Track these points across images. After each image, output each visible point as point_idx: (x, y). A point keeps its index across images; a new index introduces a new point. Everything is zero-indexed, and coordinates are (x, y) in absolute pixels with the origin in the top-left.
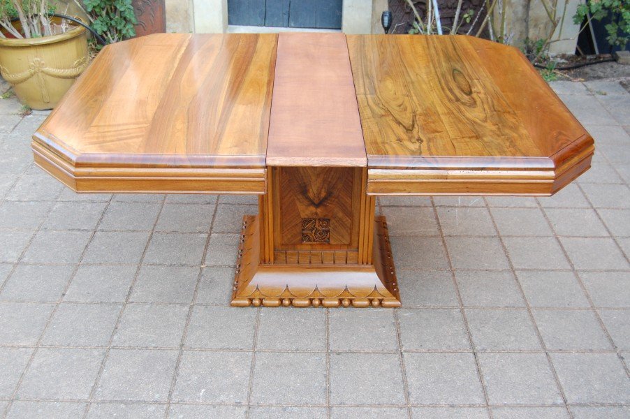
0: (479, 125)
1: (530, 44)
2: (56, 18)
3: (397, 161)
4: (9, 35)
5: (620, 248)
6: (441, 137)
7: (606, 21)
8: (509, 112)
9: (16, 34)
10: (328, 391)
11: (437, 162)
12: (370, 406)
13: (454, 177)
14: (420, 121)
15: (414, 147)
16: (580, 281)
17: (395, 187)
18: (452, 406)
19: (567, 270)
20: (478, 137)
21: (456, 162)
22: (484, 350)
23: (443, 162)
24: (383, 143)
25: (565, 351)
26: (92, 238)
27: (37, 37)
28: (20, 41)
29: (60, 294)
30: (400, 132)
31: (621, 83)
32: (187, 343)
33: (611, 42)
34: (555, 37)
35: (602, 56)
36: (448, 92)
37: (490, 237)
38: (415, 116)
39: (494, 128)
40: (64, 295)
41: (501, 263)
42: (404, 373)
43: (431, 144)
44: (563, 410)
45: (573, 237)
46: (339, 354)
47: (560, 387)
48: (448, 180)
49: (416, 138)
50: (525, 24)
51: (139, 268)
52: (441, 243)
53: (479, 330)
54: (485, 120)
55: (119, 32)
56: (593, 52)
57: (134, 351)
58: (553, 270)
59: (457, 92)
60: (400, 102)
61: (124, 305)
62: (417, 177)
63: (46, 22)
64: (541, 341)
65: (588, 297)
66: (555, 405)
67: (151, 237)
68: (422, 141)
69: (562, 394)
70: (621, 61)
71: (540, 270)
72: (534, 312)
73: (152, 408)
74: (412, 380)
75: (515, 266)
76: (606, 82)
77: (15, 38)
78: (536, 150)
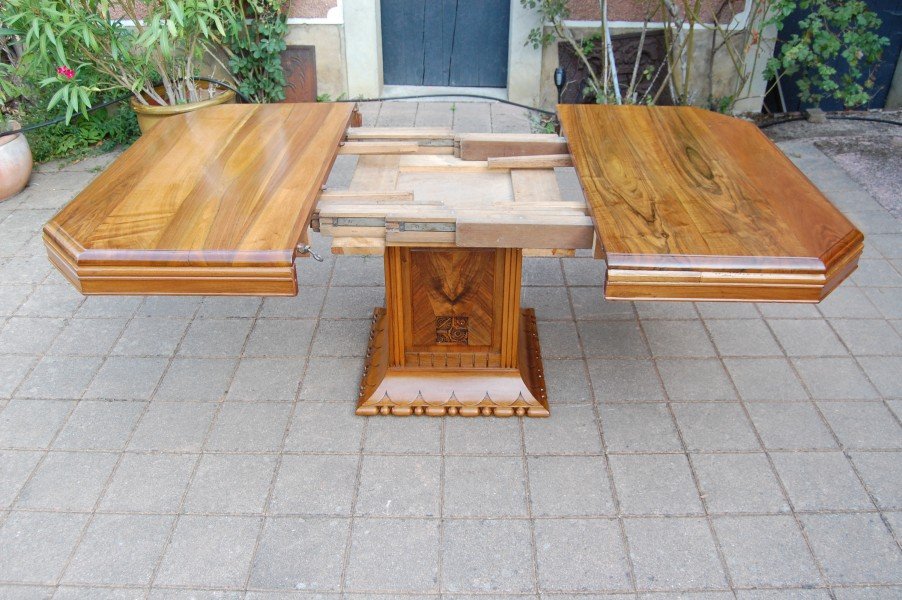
0: (731, 216)
1: (713, 101)
2: (203, 82)
3: (642, 260)
4: (153, 103)
5: (834, 330)
6: (689, 231)
7: (798, 76)
8: (760, 201)
9: (160, 100)
10: (529, 501)
11: (689, 261)
12: (577, 517)
13: (708, 280)
14: (660, 211)
15: (660, 243)
16: (794, 369)
17: (638, 290)
18: (668, 516)
19: (778, 357)
20: (731, 231)
21: (712, 262)
22: (697, 451)
23: (697, 262)
24: (623, 237)
25: (786, 451)
26: (253, 327)
27: (182, 103)
28: (163, 108)
29: (223, 391)
30: (639, 222)
31: (815, 144)
32: (368, 447)
33: (803, 99)
34: (744, 93)
35: (791, 114)
36: (685, 175)
37: (690, 319)
38: (653, 204)
39: (747, 220)
40: (226, 392)
41: (706, 350)
42: (611, 478)
43: (679, 240)
44: (790, 519)
45: (782, 318)
46: (537, 457)
47: (785, 493)
48: (701, 284)
49: (660, 230)
50: (708, 80)
51: (308, 361)
52: (638, 328)
53: (690, 428)
54: (735, 210)
55: (267, 95)
56: (780, 110)
57: (309, 456)
58: (763, 357)
59: (695, 174)
60: (632, 186)
61: (294, 403)
62: (665, 279)
63: (192, 87)
64: (759, 439)
65: (805, 387)
66: (781, 513)
67: (318, 325)
68: (667, 236)
69: (788, 500)
70: (812, 119)
71: (749, 357)
72: (748, 406)
73: (334, 523)
74: (621, 486)
75: (723, 353)
76: (799, 143)
77: (159, 105)
78: (801, 249)
